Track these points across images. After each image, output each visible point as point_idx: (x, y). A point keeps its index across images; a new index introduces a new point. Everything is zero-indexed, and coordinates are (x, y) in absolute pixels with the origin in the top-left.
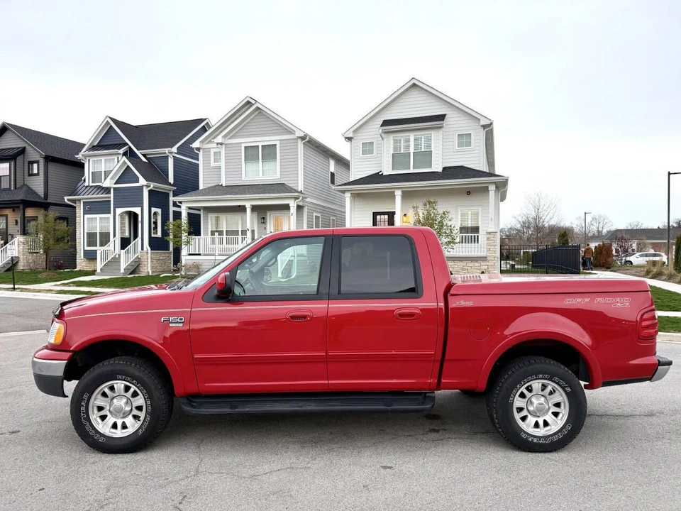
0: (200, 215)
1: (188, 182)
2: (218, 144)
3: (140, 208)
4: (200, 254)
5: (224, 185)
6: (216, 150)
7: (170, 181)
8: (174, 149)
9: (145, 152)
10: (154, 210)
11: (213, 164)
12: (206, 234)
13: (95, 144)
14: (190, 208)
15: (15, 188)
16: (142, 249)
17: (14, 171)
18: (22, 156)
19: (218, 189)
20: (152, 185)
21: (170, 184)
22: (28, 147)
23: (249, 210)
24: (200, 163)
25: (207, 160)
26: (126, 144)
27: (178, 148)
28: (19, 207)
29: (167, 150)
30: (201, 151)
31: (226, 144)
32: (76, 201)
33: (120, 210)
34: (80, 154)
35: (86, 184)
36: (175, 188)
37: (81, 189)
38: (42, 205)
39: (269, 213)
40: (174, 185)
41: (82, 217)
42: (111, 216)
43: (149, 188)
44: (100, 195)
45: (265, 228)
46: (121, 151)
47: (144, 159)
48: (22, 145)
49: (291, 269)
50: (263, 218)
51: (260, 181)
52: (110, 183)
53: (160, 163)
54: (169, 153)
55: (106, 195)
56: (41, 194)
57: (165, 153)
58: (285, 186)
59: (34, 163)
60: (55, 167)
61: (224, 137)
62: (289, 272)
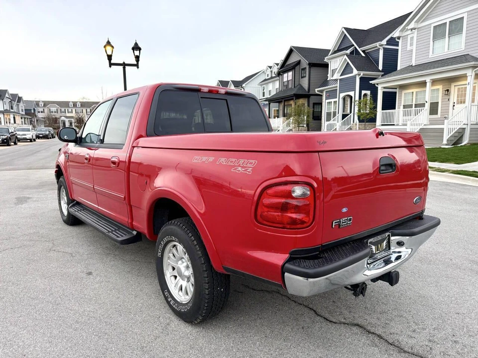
0: (396, 92)
1: (391, 66)
2: (412, 29)
3: (354, 92)
4: (394, 125)
5: (414, 65)
6: (411, 36)
7: (379, 68)
8: (384, 42)
9: (364, 48)
10: (363, 92)
11: (409, 48)
12: (399, 108)
13: (336, 49)
14: (384, 88)
15: (294, 87)
16: (354, 122)
17: (294, 76)
18: (298, 66)
19: (410, 69)
20: (362, 73)
21: (379, 71)
22: (301, 60)
23: (428, 84)
24: (400, 48)
25: (405, 46)
26: (353, 45)
27: (387, 41)
28: (293, 99)
29: (377, 44)
30: (401, 39)
31: (418, 28)
32: (322, 91)
33: (342, 95)
34: (326, 58)
35: (328, 79)
36: (383, 73)
37: (325, 82)
38: (307, 96)
39: (453, 85)
40: (382, 71)
41: (325, 102)
42: (337, 100)
43: (360, 76)
44: (333, 86)
45: (449, 100)
46: (348, 52)
47: (363, 55)
48: (299, 59)
49: (462, 137)
50: (448, 90)
51: (445, 56)
52: (337, 76)
53: (374, 55)
54: (380, 46)
55: (336, 85)
56: (307, 89)
57: (377, 47)
58: (468, 57)
59: (304, 69)
60: (314, 70)
61: (417, 22)
62: (458, 140)
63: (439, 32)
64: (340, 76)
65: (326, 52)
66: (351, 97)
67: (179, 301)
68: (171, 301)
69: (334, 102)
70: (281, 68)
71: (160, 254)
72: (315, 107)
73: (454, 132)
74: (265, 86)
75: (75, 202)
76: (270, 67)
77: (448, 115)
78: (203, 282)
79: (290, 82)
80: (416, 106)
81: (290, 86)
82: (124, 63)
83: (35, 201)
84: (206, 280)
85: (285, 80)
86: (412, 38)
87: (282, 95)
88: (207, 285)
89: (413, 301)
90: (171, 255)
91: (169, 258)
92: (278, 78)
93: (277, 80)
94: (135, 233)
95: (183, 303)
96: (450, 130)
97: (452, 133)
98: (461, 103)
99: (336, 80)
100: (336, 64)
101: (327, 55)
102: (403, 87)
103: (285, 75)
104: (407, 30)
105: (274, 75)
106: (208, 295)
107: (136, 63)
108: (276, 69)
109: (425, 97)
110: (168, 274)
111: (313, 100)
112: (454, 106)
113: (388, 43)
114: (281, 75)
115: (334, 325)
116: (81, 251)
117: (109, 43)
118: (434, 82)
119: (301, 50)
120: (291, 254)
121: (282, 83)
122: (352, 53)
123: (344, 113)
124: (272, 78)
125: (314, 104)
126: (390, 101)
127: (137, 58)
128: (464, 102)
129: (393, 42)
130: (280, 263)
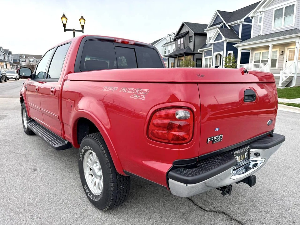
0: (249, 53)
1: (246, 36)
2: (261, 12)
3: (222, 52)
5: (261, 35)
6: (260, 16)
7: (239, 37)
8: (243, 20)
9: (230, 24)
10: (229, 52)
11: (258, 24)
12: (251, 63)
13: (212, 24)
14: (242, 50)
15: (185, 48)
17: (185, 41)
18: (187, 35)
19: (259, 37)
20: (228, 40)
21: (239, 39)
22: (190, 31)
23: (271, 48)
24: (253, 24)
25: (256, 22)
26: (223, 22)
27: (244, 20)
28: (183, 56)
29: (238, 21)
30: (254, 18)
31: (265, 11)
32: (202, 51)
33: (215, 54)
34: (205, 30)
35: (206, 44)
36: (241, 40)
37: (204, 46)
38: (193, 54)
39: (286, 48)
40: (241, 39)
41: (204, 58)
42: (212, 57)
43: (227, 42)
44: (210, 48)
45: (283, 58)
46: (220, 26)
47: (229, 28)
48: (188, 30)
49: (291, 82)
50: (283, 52)
51: (281, 29)
52: (212, 41)
53: (236, 28)
54: (240, 22)
55: (211, 47)
56: (193, 50)
57: (238, 23)
58: (296, 30)
59: (191, 37)
60: (197, 37)
61: (265, 7)
62: (289, 84)
63: (278, 13)
64: (214, 41)
65: (205, 26)
66: (221, 55)
67: (93, 193)
68: (88, 193)
69: (210, 58)
70: (177, 35)
71: (81, 158)
72: (198, 61)
73: (286, 78)
74: (166, 47)
75: (32, 119)
76: (170, 35)
77: (283, 68)
78: (110, 181)
79: (182, 45)
80: (262, 61)
81: (182, 48)
82: (74, 29)
83: (10, 118)
84: (111, 180)
85: (179, 43)
86: (261, 18)
87: (177, 53)
88: (112, 184)
89: (263, 195)
90: (89, 160)
91: (87, 161)
92: (174, 42)
93: (174, 43)
94: (66, 142)
95: (97, 195)
96: (284, 77)
97: (285, 80)
98: (291, 60)
99: (212, 44)
100: (212, 34)
101: (206, 28)
102: (254, 49)
103: (179, 40)
104: (258, 12)
105: (172, 41)
106: (113, 191)
107: (82, 29)
108: (173, 37)
109: (268, 56)
110: (87, 173)
111: (197, 56)
112: (286, 62)
113: (245, 21)
114: (177, 40)
115: (207, 213)
116: (33, 153)
117: (64, 16)
118: (274, 46)
119: (190, 25)
120: (174, 164)
121: (177, 46)
122: (222, 27)
123: (216, 66)
124: (171, 42)
125: (197, 59)
126: (245, 58)
127: (83, 26)
128: (293, 60)
129: (249, 20)
130: (166, 171)
